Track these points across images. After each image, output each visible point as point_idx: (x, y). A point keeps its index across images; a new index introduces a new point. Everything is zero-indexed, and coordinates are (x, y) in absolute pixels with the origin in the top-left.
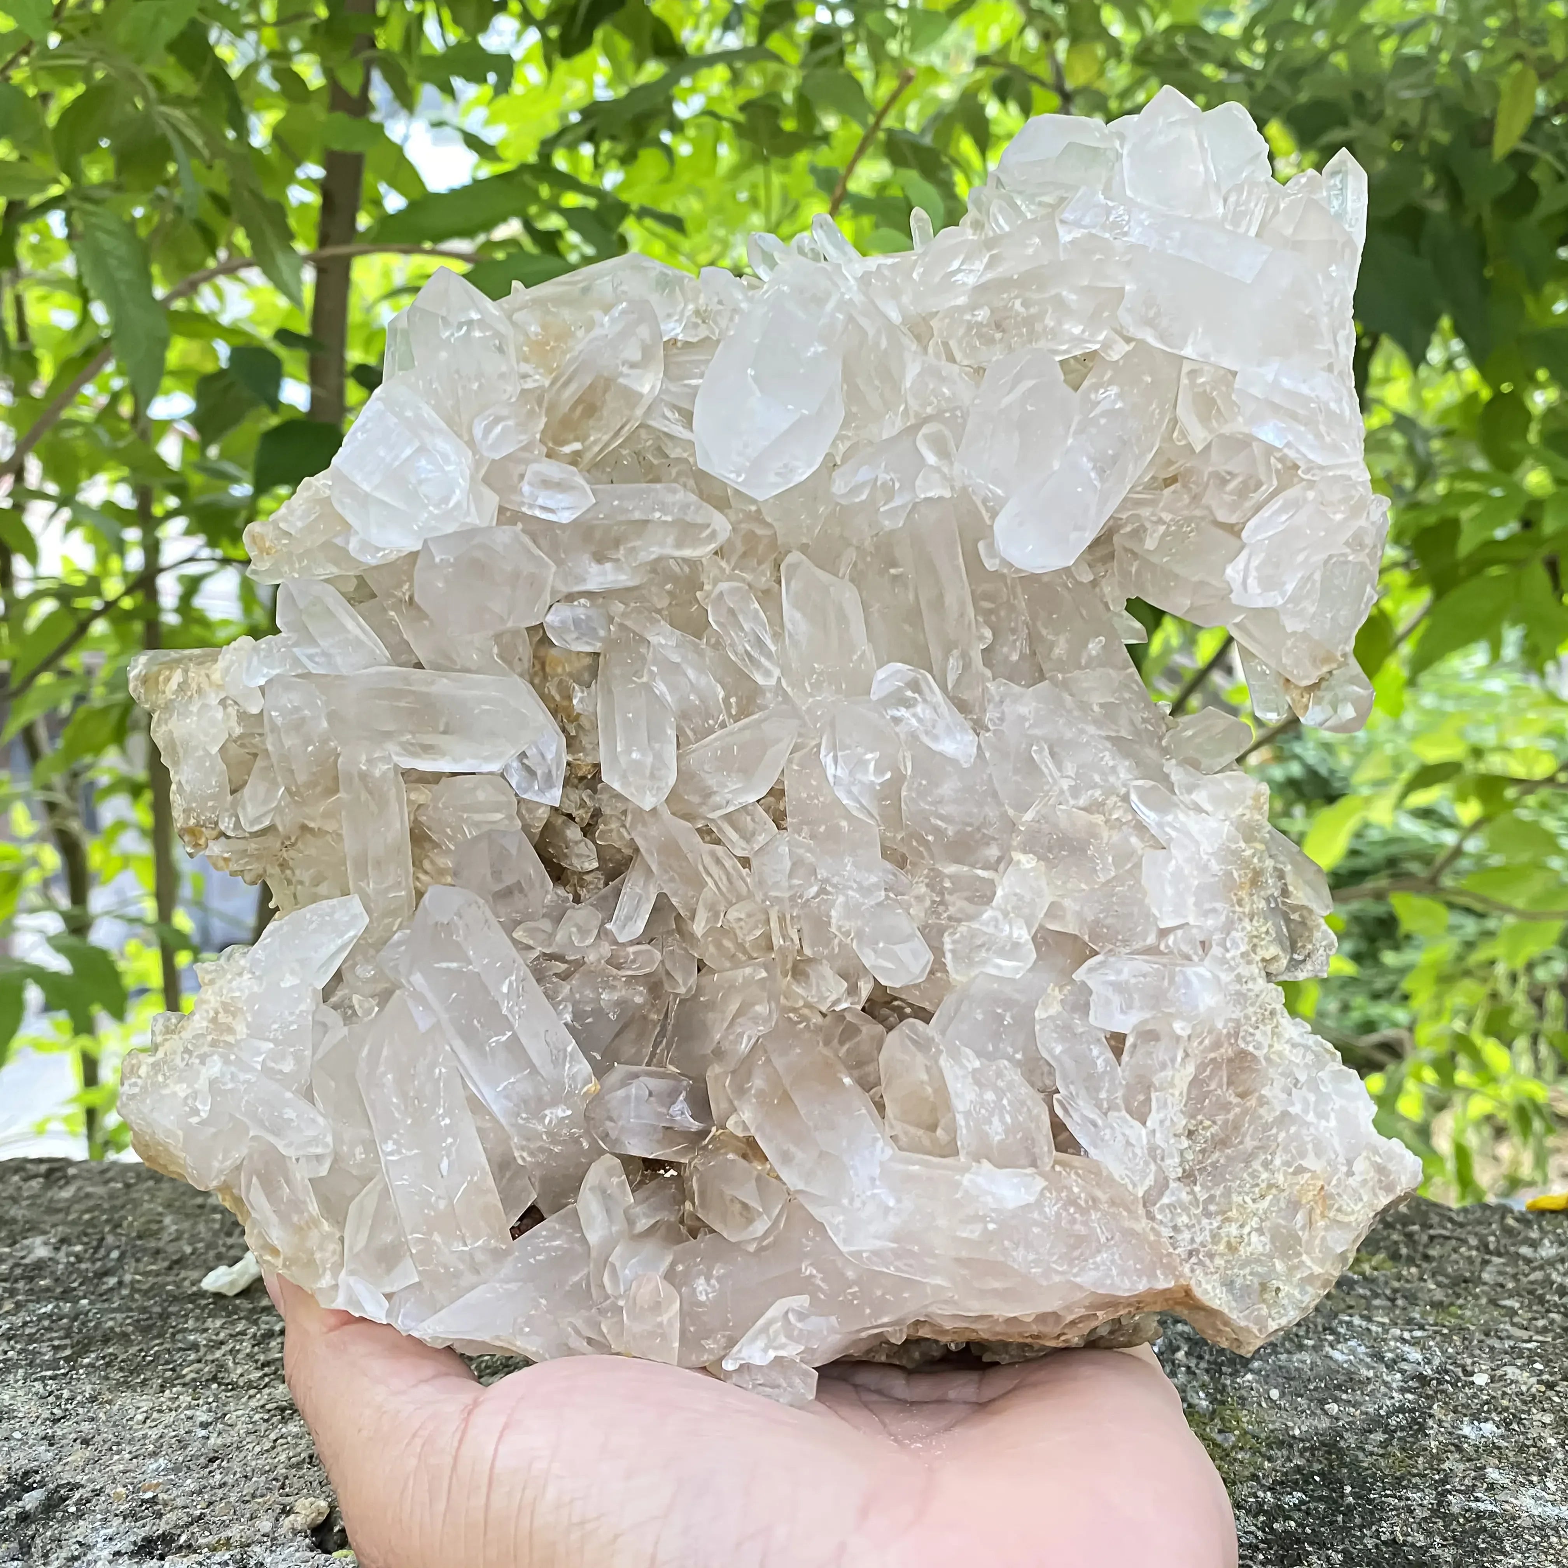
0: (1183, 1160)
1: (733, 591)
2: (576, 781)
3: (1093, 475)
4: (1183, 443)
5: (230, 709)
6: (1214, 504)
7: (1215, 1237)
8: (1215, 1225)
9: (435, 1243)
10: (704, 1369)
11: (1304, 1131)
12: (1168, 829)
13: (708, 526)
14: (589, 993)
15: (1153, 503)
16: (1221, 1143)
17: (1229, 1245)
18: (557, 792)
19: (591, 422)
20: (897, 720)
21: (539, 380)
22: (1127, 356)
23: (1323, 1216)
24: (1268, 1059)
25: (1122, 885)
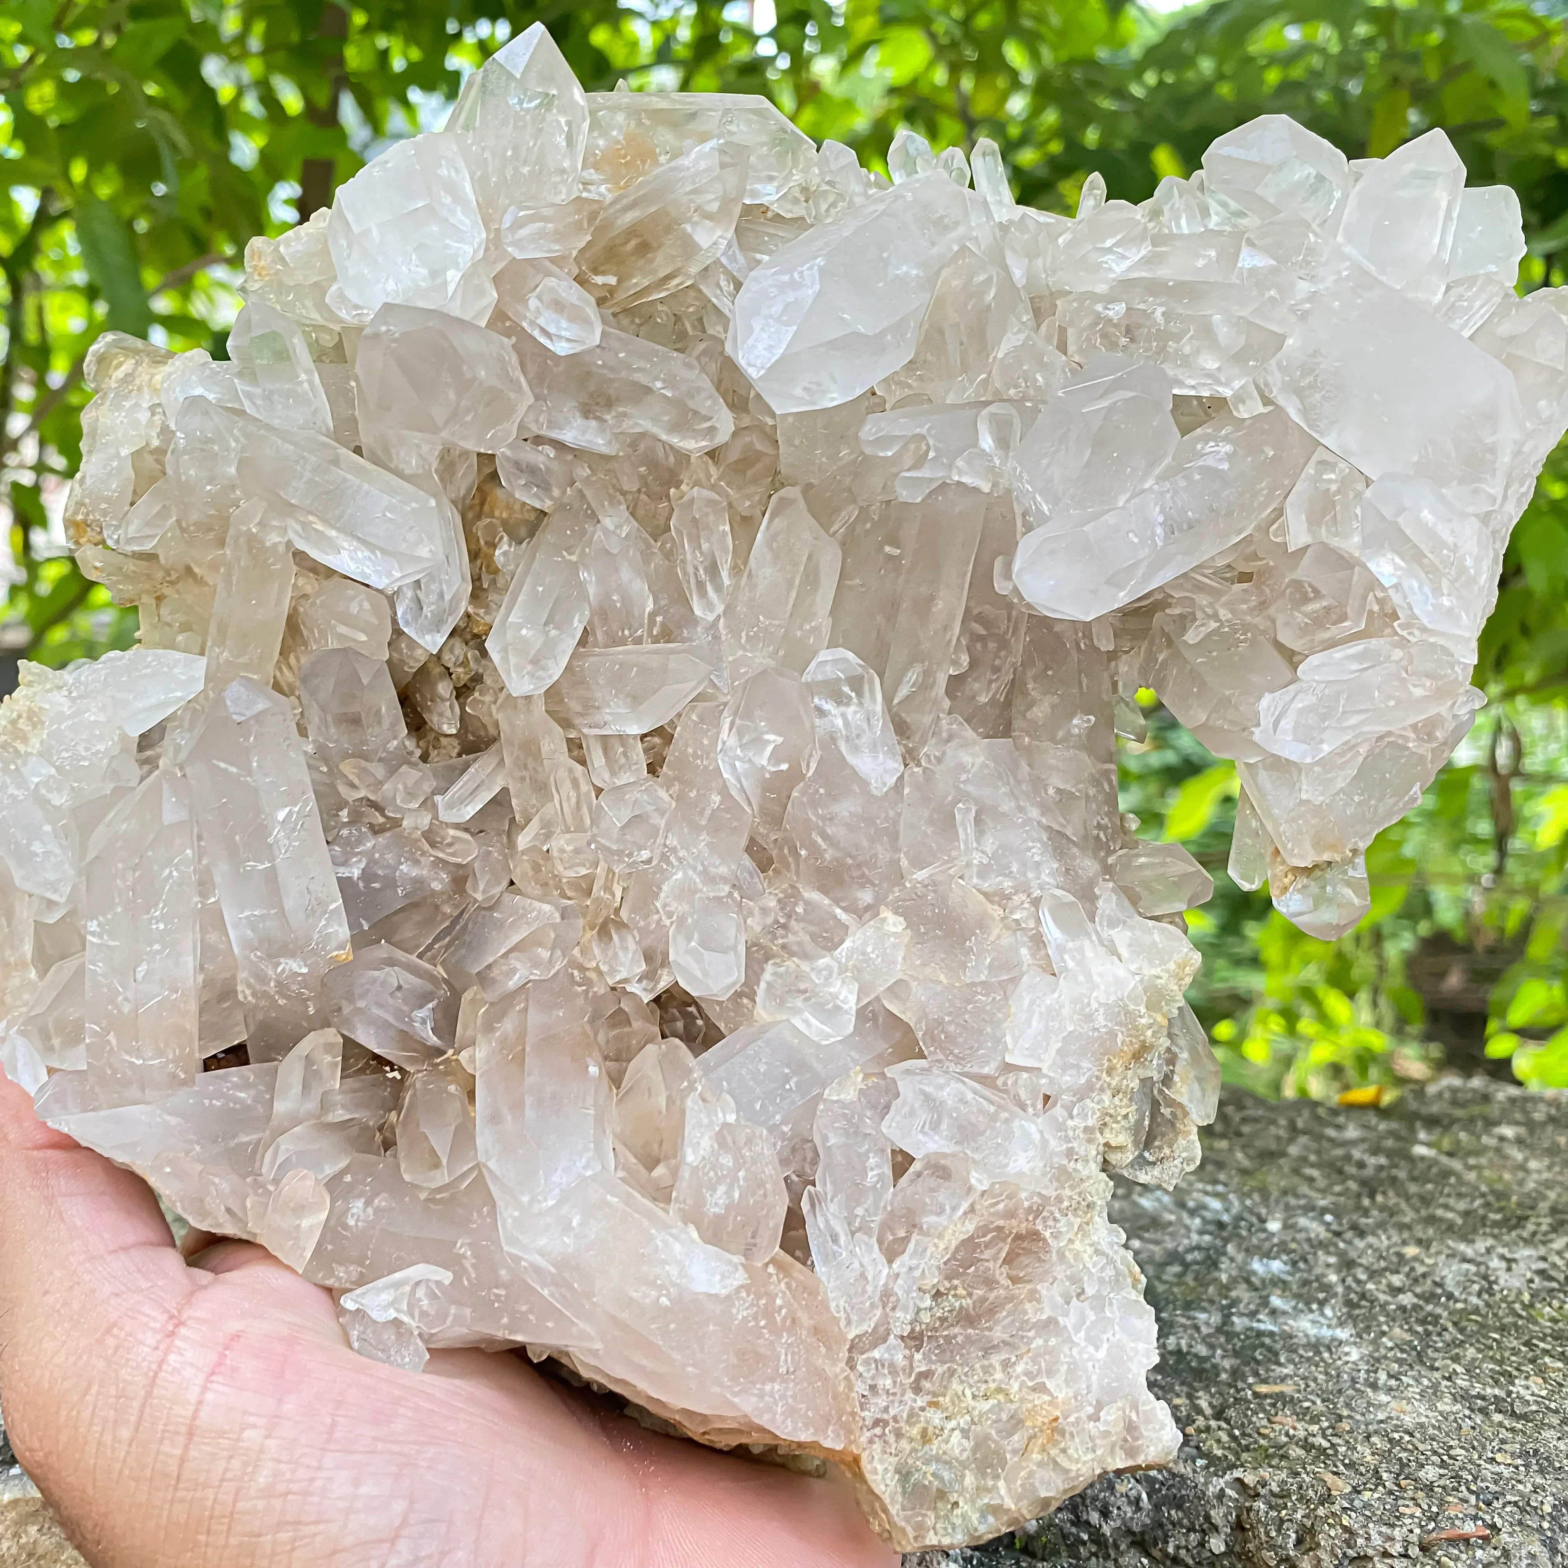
0: (915, 1320)
1: (710, 503)
2: (469, 637)
3: (1159, 531)
4: (1278, 540)
5: (156, 418)
6: (1280, 621)
7: (912, 1415)
8: (920, 1403)
9: (109, 1042)
10: (329, 1290)
11: (1066, 1349)
12: (1066, 957)
13: (710, 419)
14: (389, 857)
15: (1216, 594)
16: (967, 1318)
17: (924, 1433)
18: (441, 639)
19: (641, 262)
20: (821, 713)
21: (603, 191)
22: (1260, 417)
23: (1043, 1450)
24: (1061, 1255)
25: (987, 995)
